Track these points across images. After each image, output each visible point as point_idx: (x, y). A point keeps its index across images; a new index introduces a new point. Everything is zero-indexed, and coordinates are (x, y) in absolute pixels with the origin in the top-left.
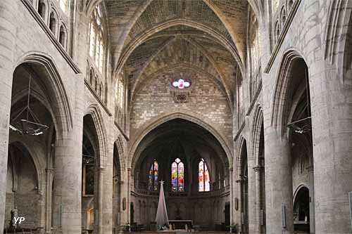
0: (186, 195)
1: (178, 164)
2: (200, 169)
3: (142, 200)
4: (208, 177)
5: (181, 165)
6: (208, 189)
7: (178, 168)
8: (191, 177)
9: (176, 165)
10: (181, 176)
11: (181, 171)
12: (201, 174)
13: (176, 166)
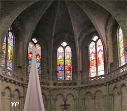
0: (75, 84)
1: (64, 48)
2: (91, 52)
3: (13, 87)
4: (101, 60)
5: (68, 49)
6: (102, 73)
7: (64, 53)
8: (81, 62)
9: (62, 49)
10: (69, 62)
11: (69, 56)
12: (92, 57)
13: (62, 51)
